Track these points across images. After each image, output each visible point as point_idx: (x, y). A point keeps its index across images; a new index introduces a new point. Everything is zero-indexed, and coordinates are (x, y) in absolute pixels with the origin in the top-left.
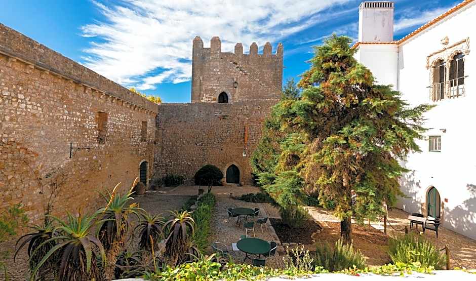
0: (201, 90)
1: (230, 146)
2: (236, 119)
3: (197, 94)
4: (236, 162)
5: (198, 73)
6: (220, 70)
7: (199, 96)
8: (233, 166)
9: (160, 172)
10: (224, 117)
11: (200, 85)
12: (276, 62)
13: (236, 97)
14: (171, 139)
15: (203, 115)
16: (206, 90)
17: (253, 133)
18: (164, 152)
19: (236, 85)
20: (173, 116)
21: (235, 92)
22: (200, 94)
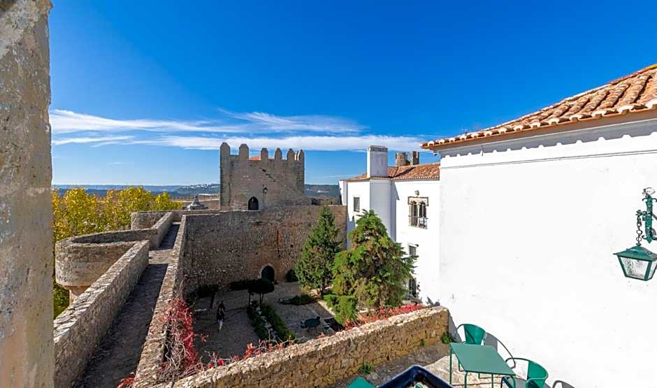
0: (230, 196)
1: (265, 249)
2: (269, 224)
3: (226, 200)
4: (272, 263)
5: (227, 179)
6: (249, 177)
7: (229, 202)
8: (268, 267)
9: (191, 284)
10: (258, 224)
11: (230, 192)
12: (299, 167)
13: (266, 202)
14: (203, 249)
15: (237, 223)
16: (236, 196)
17: (285, 236)
18: (195, 263)
19: (265, 191)
20: (203, 226)
21: (264, 197)
22: (230, 200)
